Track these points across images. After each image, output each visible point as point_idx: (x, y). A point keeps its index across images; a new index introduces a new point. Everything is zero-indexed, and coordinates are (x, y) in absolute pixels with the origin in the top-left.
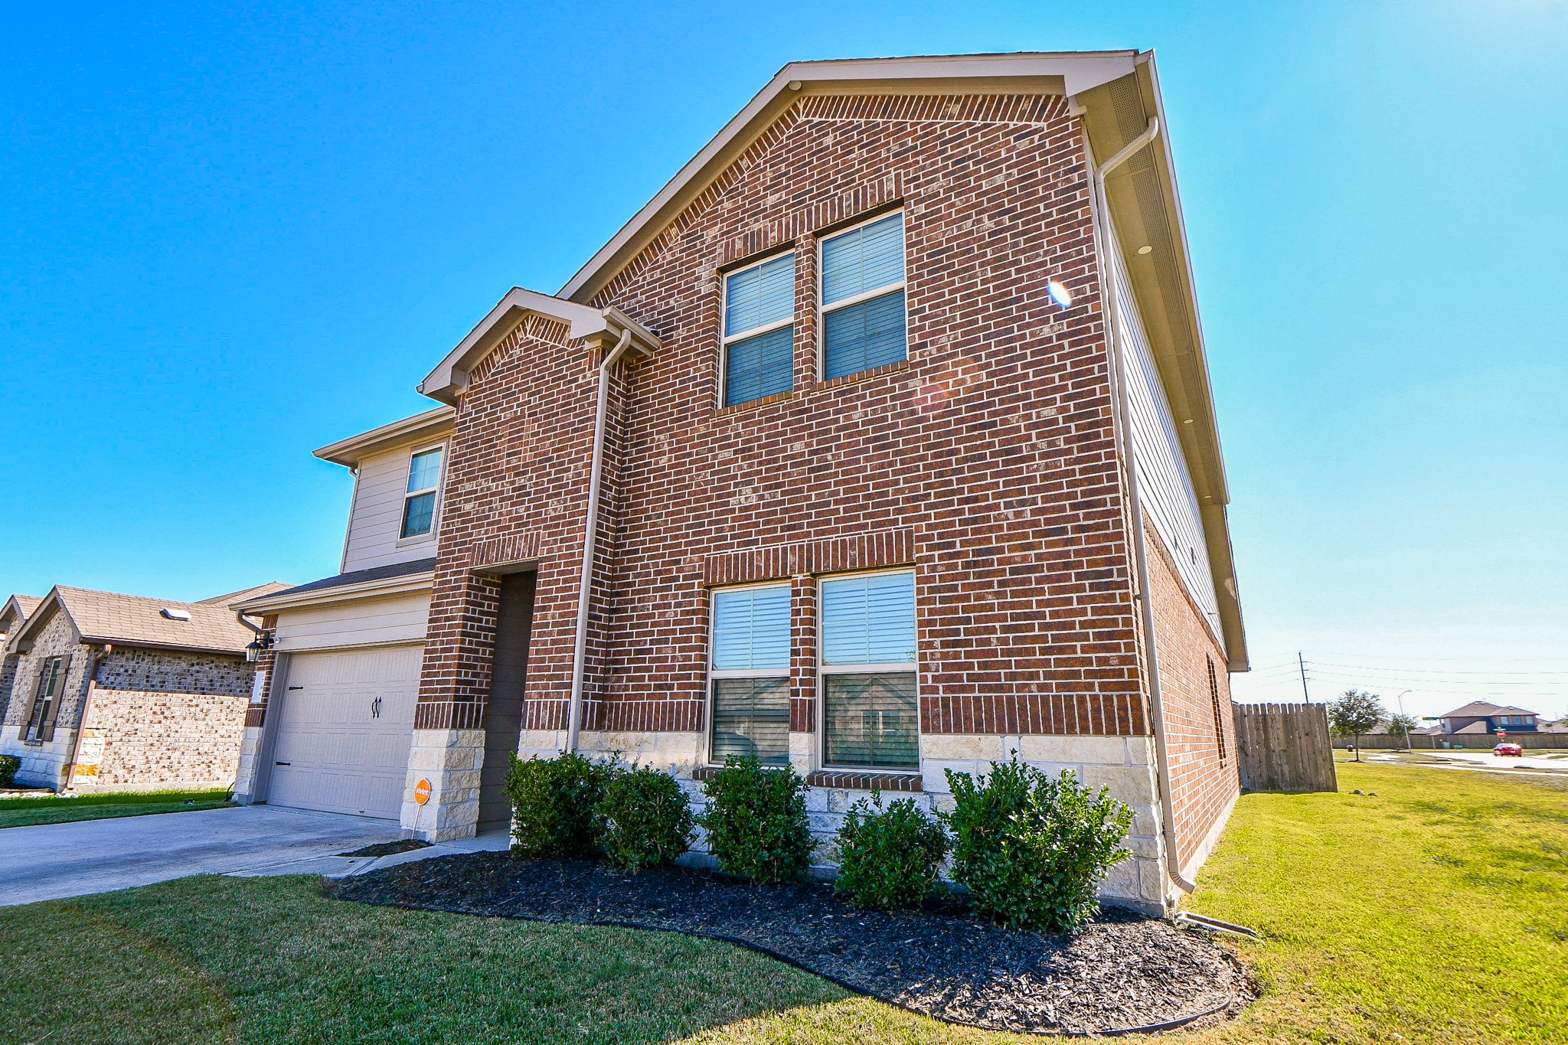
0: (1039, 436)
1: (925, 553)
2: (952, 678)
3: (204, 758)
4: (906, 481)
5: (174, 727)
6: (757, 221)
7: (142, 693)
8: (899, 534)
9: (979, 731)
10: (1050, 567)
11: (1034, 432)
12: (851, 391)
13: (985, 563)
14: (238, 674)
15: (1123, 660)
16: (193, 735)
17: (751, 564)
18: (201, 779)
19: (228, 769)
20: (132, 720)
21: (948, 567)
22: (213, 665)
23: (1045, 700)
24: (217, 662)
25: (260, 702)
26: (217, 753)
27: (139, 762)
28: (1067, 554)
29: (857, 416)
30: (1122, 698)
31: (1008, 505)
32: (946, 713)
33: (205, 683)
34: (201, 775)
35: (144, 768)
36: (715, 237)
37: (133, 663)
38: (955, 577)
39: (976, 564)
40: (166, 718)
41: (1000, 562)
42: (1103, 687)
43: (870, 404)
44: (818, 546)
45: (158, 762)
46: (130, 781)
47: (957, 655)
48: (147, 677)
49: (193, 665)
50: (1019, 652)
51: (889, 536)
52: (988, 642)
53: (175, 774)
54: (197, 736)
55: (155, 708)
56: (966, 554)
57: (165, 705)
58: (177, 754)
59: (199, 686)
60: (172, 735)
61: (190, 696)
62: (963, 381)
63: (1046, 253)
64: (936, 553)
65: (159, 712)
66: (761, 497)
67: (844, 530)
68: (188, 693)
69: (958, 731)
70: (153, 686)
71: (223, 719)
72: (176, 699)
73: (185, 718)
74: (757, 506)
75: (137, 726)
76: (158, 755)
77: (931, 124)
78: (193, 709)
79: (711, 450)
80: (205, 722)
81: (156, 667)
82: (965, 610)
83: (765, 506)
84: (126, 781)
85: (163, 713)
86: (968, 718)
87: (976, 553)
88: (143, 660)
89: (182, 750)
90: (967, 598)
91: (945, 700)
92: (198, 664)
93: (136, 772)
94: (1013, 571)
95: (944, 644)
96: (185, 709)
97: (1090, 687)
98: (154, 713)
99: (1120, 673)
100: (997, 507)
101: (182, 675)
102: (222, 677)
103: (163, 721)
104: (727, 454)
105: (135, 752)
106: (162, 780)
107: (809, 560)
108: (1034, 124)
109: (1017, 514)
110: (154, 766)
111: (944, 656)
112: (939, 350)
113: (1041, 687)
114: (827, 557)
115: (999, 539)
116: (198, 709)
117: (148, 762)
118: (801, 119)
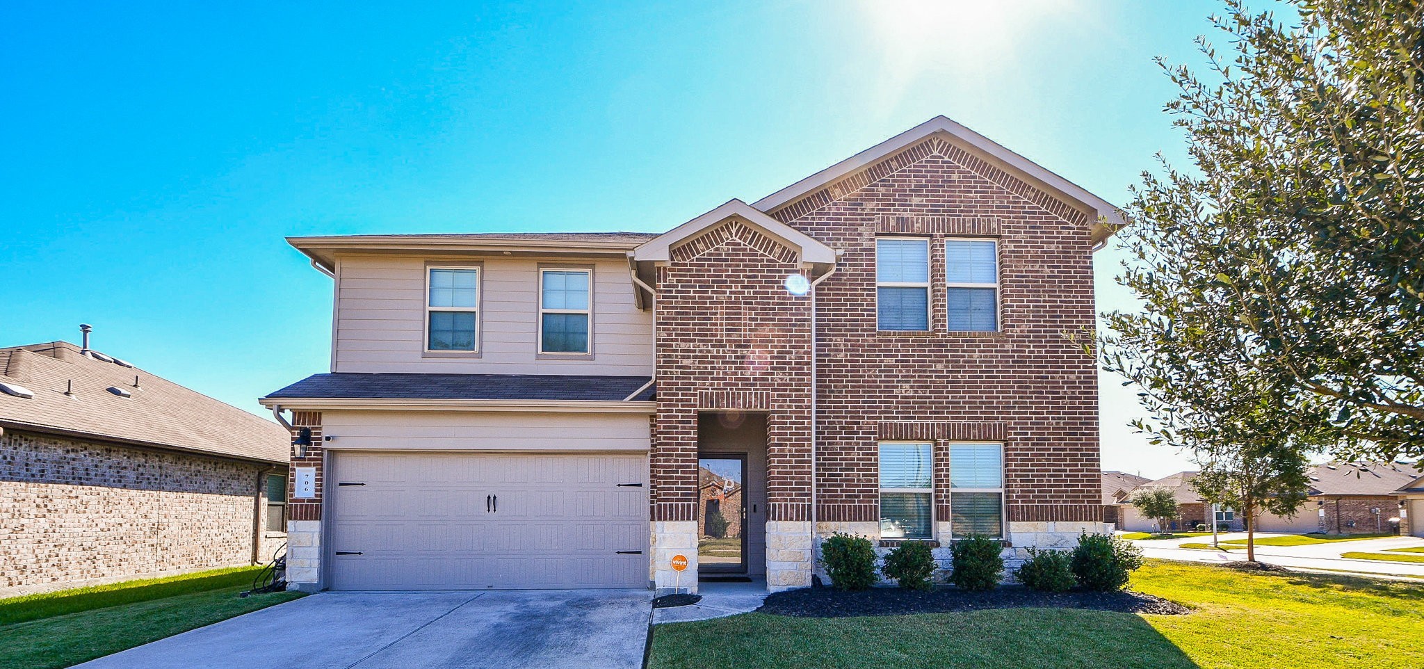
0: (1068, 388)
1: (1013, 436)
2: (1025, 497)
3: (88, 554)
4: (1003, 397)
5: (59, 521)
6: (905, 211)
7: (23, 484)
8: (1000, 425)
9: (1038, 520)
10: (1070, 450)
11: (1065, 386)
12: (972, 341)
13: (1042, 444)
14: (109, 462)
15: (1097, 491)
16: (76, 530)
17: (911, 430)
18: (89, 575)
19: (111, 564)
20: (17, 514)
21: (1025, 445)
22: (87, 452)
23: (1066, 507)
24: (90, 449)
25: (312, 496)
26: (99, 547)
27: (29, 560)
28: (1077, 444)
29: (976, 356)
30: (1095, 507)
31: (1053, 418)
32: (1023, 512)
33: (82, 472)
34: (88, 572)
35: (35, 567)
36: (873, 210)
37: (10, 449)
38: (1027, 450)
39: (1037, 444)
40: (49, 511)
41: (1049, 445)
42: (1088, 502)
43: (983, 351)
44: (954, 425)
45: (47, 561)
46: (24, 583)
47: (1028, 486)
48: (27, 465)
49: (68, 452)
50: (1055, 486)
51: (995, 425)
52: (1042, 481)
53: (64, 572)
54: (80, 530)
55: (39, 501)
56: (1033, 439)
57: (47, 497)
58: (64, 550)
59: (76, 475)
60: (57, 529)
61: (70, 487)
62: (1033, 352)
63: (1074, 297)
64: (1019, 437)
65: (42, 505)
66: (916, 392)
67: (969, 418)
68: (67, 483)
69: (1028, 520)
70: (33, 475)
71: (101, 512)
72: (56, 490)
73: (67, 512)
74: (914, 397)
75: (23, 521)
76: (47, 552)
77: (1018, 198)
78: (73, 501)
79: (879, 356)
80: (86, 515)
81: (33, 453)
82: (1032, 465)
83: (919, 397)
84: (20, 583)
85: (46, 506)
86: (1033, 514)
87: (1038, 439)
88: (20, 445)
89: (68, 546)
90: (1033, 460)
91: (1022, 507)
92: (73, 450)
93: (28, 572)
94: (1054, 450)
95: (1021, 481)
96: (66, 501)
97: (1083, 502)
98: (38, 506)
99: (1095, 497)
100: (1048, 418)
101: (59, 463)
102: (96, 466)
103: (47, 515)
104: (891, 361)
105: (24, 551)
106: (54, 580)
107: (949, 432)
108: (1071, 225)
109: (1057, 423)
110: (44, 565)
111: (1022, 486)
112: (1021, 331)
113: (1064, 502)
114: (959, 432)
115: (1048, 434)
116: (79, 501)
117: (38, 561)
118: (936, 153)
